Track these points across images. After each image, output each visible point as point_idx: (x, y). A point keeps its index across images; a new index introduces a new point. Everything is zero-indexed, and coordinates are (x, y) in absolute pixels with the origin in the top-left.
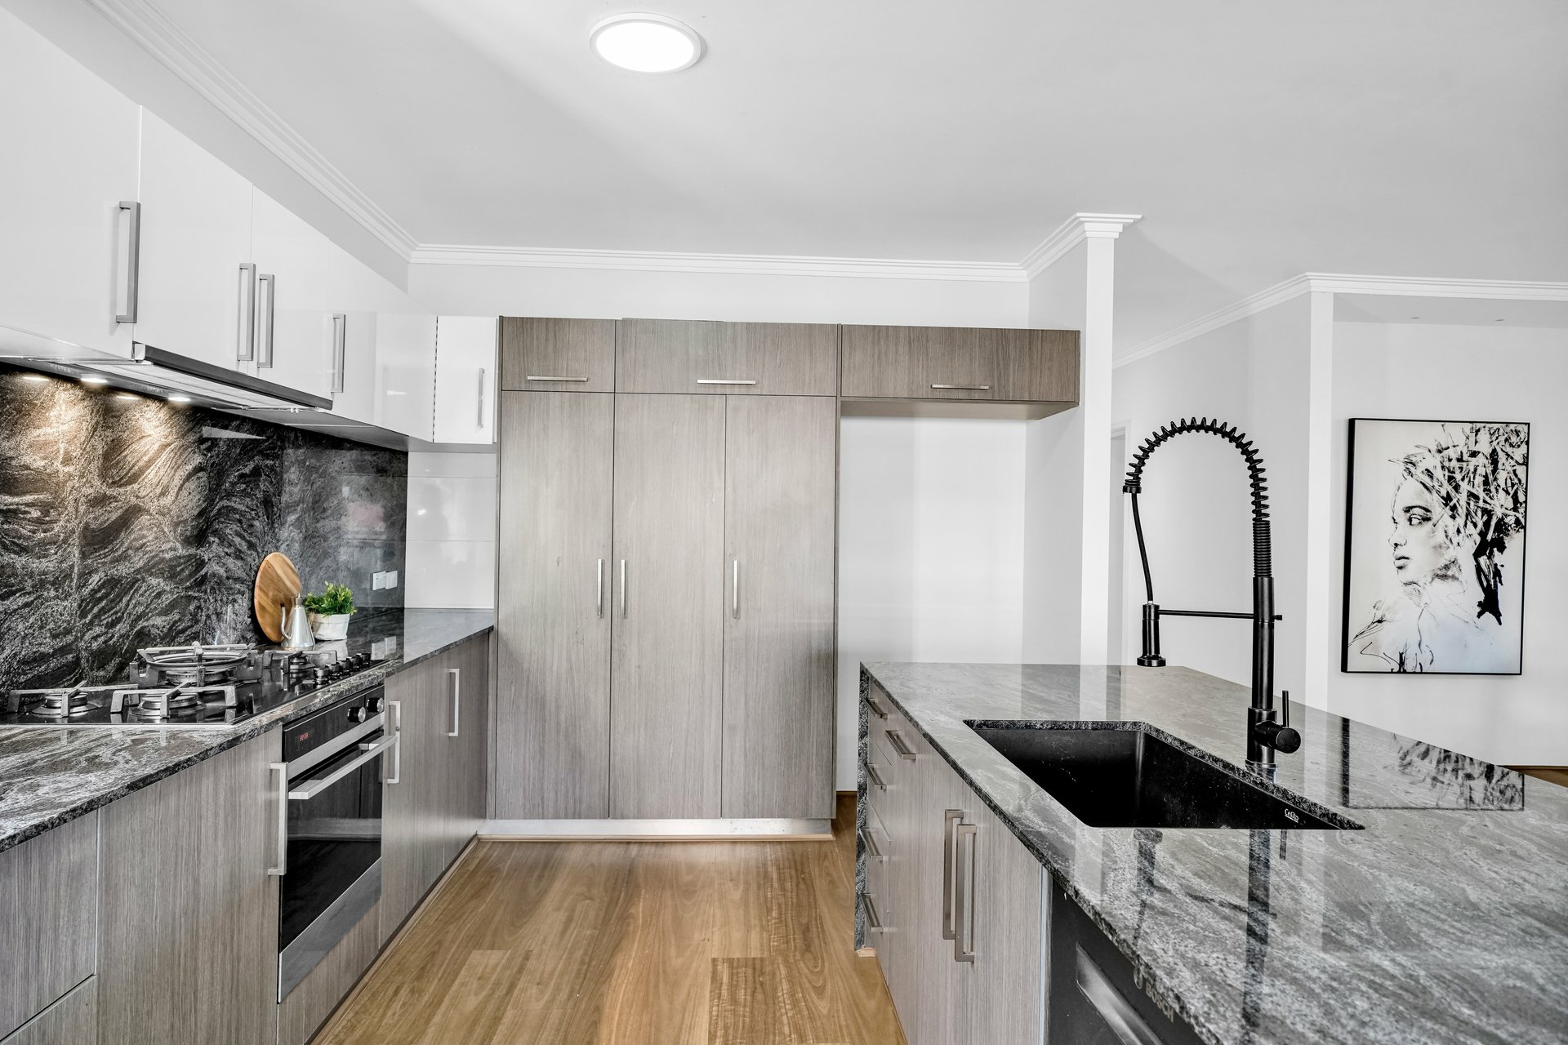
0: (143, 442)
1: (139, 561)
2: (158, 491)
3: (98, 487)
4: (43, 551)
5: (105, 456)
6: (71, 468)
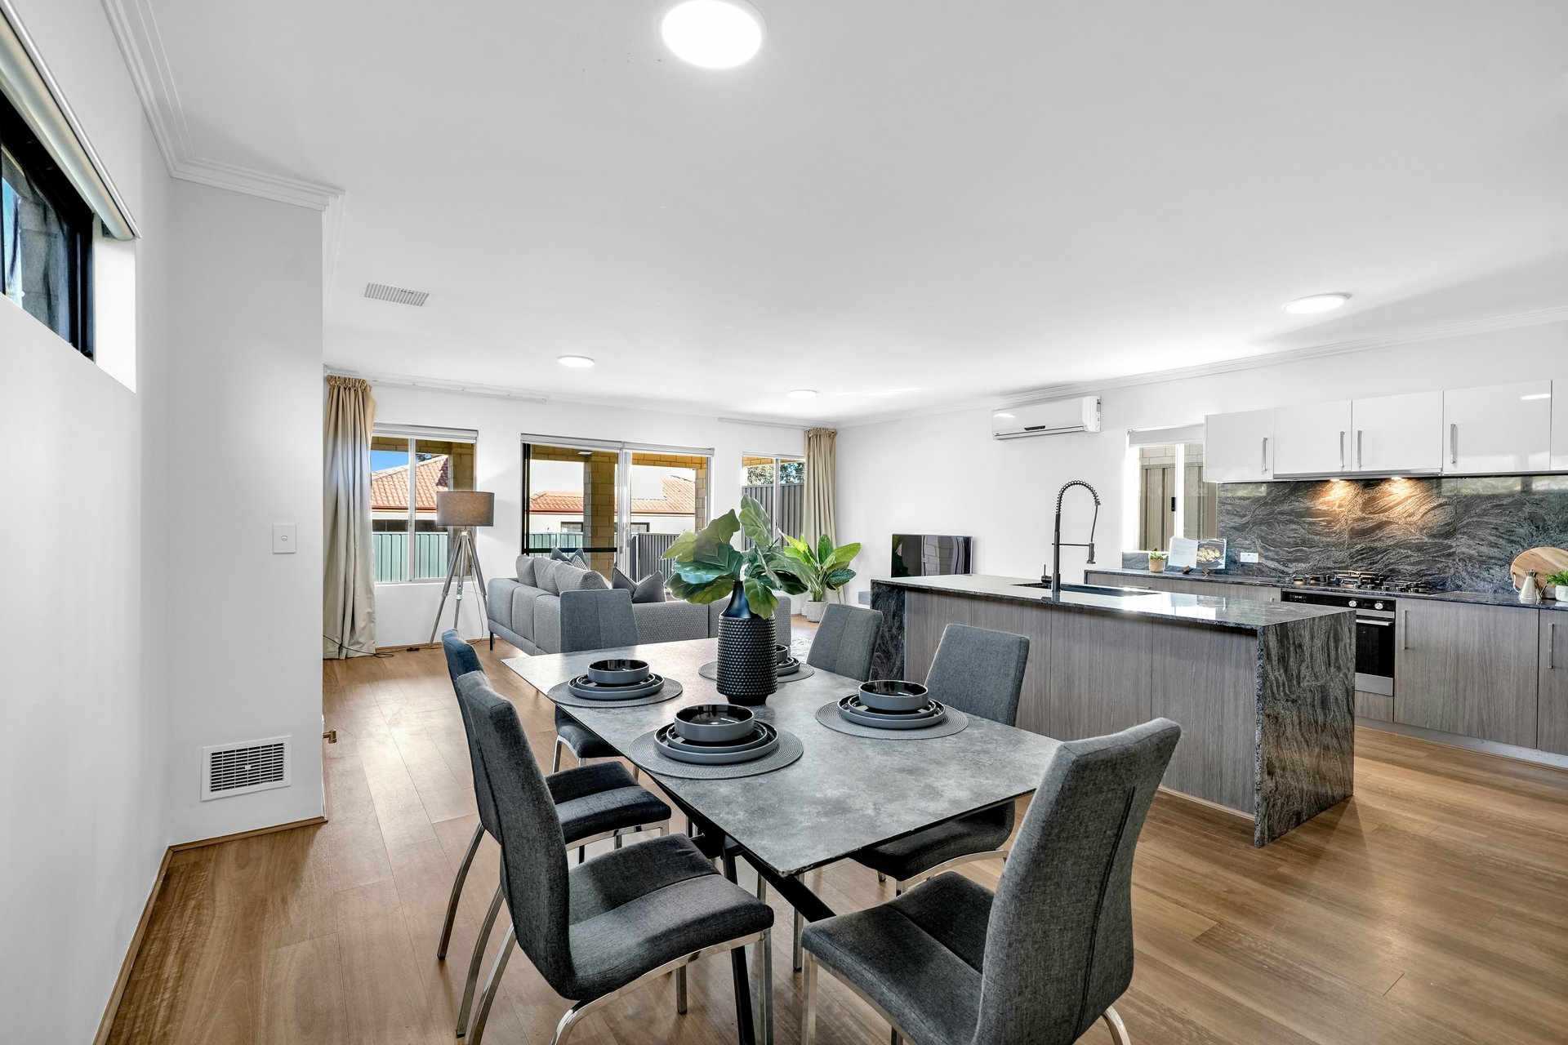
0: (1391, 497)
1: (1390, 542)
2: (1405, 515)
3: (1359, 514)
4: (1328, 535)
5: (1364, 504)
6: (1343, 509)
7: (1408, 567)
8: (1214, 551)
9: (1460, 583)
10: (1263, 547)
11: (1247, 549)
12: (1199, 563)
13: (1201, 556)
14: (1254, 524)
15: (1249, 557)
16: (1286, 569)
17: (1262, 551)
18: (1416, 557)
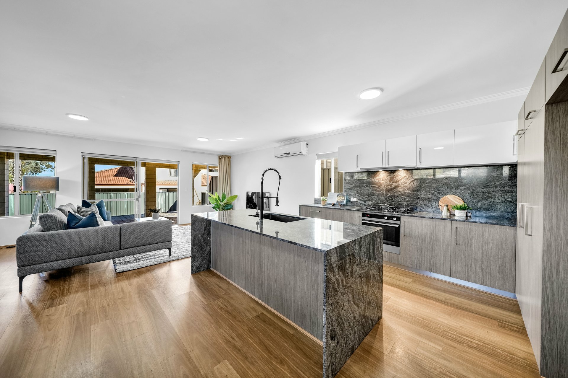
0: (399, 177)
2: (404, 183)
4: (379, 191)
5: (390, 179)
6: (383, 181)
7: (405, 203)
8: (342, 197)
9: (422, 209)
10: (358, 196)
11: (353, 196)
12: (337, 202)
13: (338, 199)
14: (355, 187)
15: (354, 199)
16: (365, 204)
17: (358, 197)
18: (407, 199)
